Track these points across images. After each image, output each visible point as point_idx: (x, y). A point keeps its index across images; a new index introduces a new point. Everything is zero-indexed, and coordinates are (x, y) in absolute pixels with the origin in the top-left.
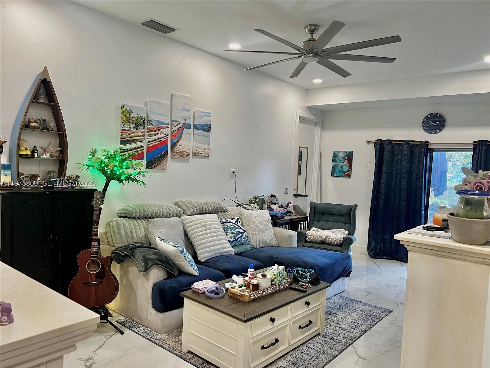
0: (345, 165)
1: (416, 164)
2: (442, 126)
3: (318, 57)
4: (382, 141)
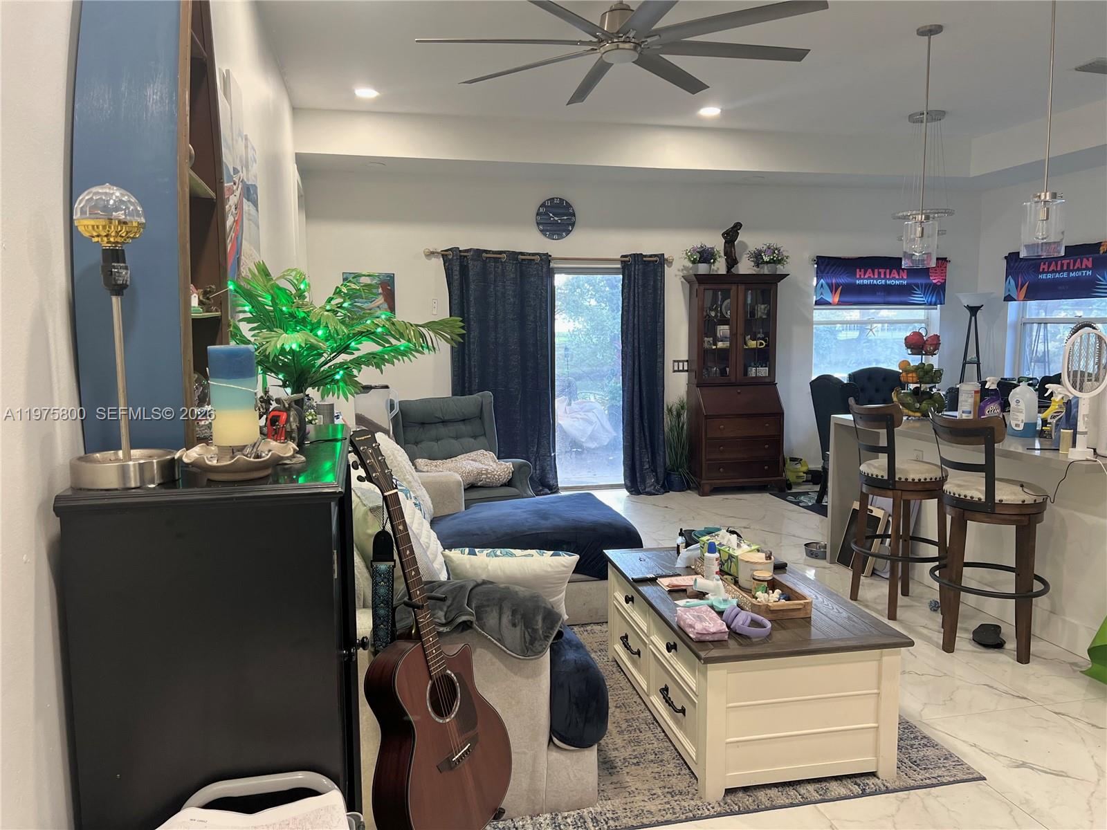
0: (378, 307)
1: (510, 297)
2: (570, 224)
3: (639, 49)
4: (460, 251)
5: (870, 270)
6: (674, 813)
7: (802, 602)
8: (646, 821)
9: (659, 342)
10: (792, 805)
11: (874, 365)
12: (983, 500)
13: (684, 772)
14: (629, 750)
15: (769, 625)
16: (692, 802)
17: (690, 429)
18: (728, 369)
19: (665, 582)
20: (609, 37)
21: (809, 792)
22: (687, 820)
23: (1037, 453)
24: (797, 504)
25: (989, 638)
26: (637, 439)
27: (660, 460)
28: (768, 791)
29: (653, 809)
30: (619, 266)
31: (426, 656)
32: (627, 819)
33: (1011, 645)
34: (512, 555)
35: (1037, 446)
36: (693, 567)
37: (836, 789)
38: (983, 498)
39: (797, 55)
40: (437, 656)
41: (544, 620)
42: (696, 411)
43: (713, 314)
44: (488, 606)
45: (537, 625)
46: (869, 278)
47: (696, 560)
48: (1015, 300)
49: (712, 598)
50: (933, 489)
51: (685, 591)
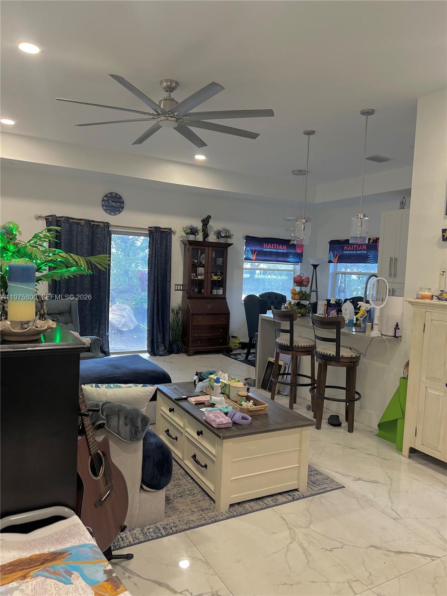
2: (121, 208)
3: (178, 121)
4: (57, 217)
5: (270, 244)
6: (206, 520)
7: (264, 406)
8: (192, 526)
9: (168, 275)
10: (262, 509)
11: (270, 291)
12: (335, 355)
13: (206, 498)
14: (176, 490)
15: (250, 418)
16: (213, 513)
17: (183, 321)
18: (203, 290)
19: (192, 400)
20: (164, 113)
21: (268, 501)
22: (212, 522)
23: (354, 333)
24: (236, 359)
25: (334, 422)
26: (155, 326)
27: (167, 337)
28: (250, 504)
29: (194, 519)
30: (147, 232)
31: (88, 443)
32: (181, 526)
33: (345, 424)
34: (120, 387)
35: (354, 330)
36: (204, 391)
37: (281, 498)
38: (335, 354)
39: (253, 136)
40: (94, 442)
41: (142, 421)
42: (186, 311)
43: (196, 261)
44: (112, 415)
45: (138, 424)
46: (270, 248)
47: (206, 388)
48: (333, 262)
49: (218, 406)
50: (310, 351)
51: (203, 403)
